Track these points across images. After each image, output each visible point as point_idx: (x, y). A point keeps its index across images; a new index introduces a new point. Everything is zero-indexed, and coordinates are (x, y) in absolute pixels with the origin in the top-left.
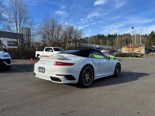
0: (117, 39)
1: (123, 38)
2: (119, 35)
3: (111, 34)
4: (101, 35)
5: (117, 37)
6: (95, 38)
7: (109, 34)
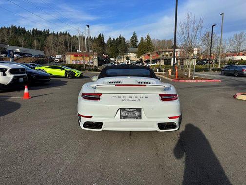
0: (50, 39)
1: (60, 38)
2: (52, 32)
3: (38, 30)
4: (19, 27)
5: (50, 36)
6: (8, 33)
7: (35, 29)
